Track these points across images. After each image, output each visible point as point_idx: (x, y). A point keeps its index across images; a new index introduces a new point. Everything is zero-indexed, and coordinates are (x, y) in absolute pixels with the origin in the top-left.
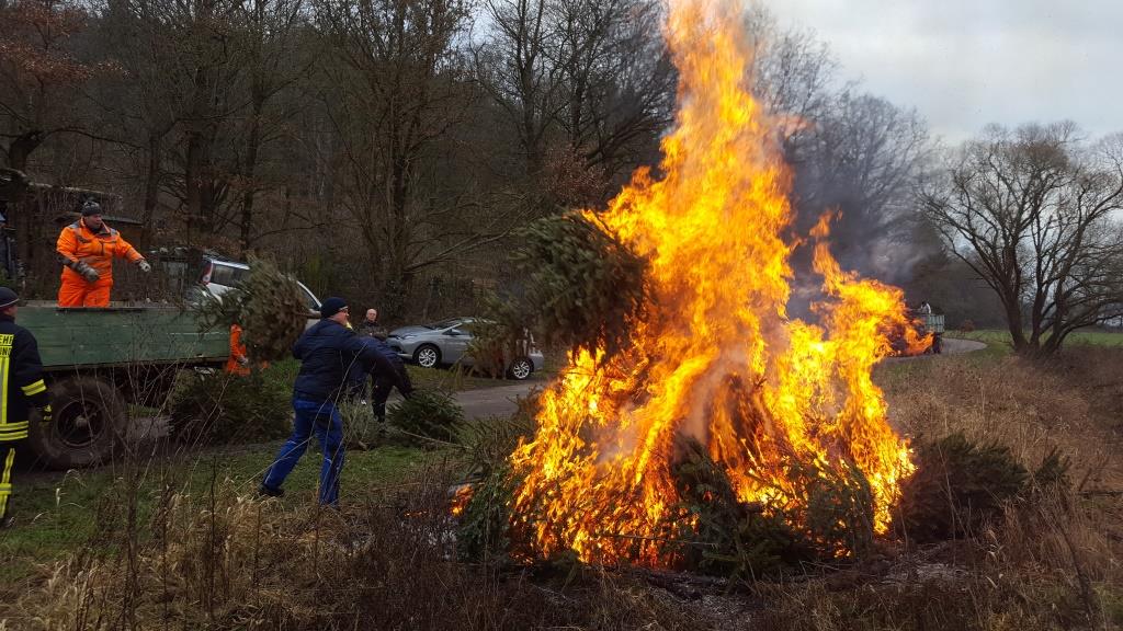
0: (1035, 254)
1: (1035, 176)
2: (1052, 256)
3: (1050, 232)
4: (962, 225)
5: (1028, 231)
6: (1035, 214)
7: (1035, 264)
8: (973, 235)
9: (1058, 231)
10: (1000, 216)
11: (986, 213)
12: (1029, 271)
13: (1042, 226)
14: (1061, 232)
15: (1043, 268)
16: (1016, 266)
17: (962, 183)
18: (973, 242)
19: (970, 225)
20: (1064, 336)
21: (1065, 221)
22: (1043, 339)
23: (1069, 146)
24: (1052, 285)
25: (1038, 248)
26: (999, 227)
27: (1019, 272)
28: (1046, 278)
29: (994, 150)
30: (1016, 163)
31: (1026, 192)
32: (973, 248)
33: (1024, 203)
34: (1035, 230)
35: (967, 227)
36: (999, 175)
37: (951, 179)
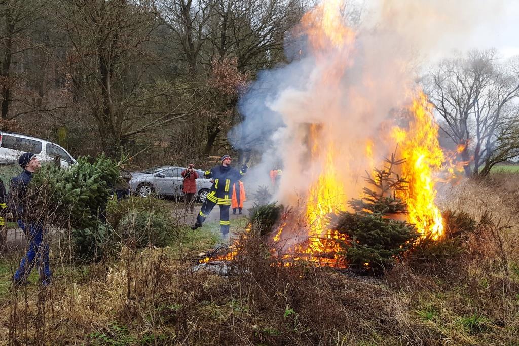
0: (476, 123)
1: (477, 79)
2: (485, 124)
3: (484, 110)
4: (438, 107)
5: (472, 110)
6: (476, 100)
7: (476, 128)
8: (445, 112)
9: (488, 109)
10: (458, 102)
12: (473, 132)
13: (480, 107)
14: (489, 110)
15: (480, 130)
16: (467, 130)
17: (438, 82)
18: (445, 117)
19: (443, 106)
20: (489, 170)
21: (491, 104)
22: (480, 169)
23: (493, 62)
24: (484, 140)
25: (478, 120)
26: (458, 107)
27: (468, 133)
28: (481, 136)
29: (455, 63)
30: (466, 72)
31: (472, 88)
32: (444, 119)
33: (471, 94)
34: (477, 110)
35: (441, 108)
36: (458, 78)
37: (433, 81)
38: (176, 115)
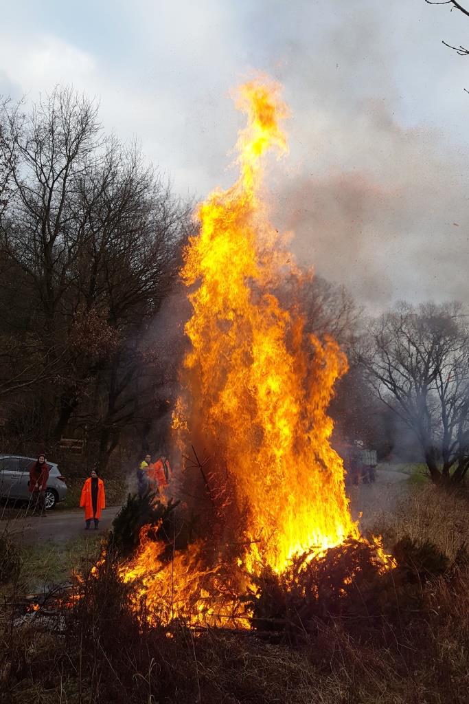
0: (440, 402)
1: (436, 342)
2: (452, 404)
3: (450, 385)
4: (384, 378)
5: (433, 384)
6: (437, 372)
7: (441, 410)
8: (394, 385)
9: (455, 384)
10: (412, 371)
11: (402, 369)
12: (437, 415)
13: (444, 380)
14: (458, 385)
15: (447, 413)
16: (427, 412)
17: (382, 344)
18: (394, 391)
19: (391, 377)
20: (465, 471)
21: (460, 376)
22: (452, 471)
23: (458, 321)
24: (455, 427)
25: (442, 397)
26: (412, 379)
27: (430, 416)
28: (450, 422)
29: (404, 320)
30: (421, 330)
31: (430, 354)
32: (393, 395)
33: (429, 361)
34: (439, 383)
35: (389, 379)
36: (409, 341)
37: (375, 342)
38: (20, 383)
